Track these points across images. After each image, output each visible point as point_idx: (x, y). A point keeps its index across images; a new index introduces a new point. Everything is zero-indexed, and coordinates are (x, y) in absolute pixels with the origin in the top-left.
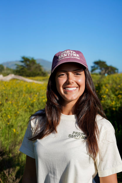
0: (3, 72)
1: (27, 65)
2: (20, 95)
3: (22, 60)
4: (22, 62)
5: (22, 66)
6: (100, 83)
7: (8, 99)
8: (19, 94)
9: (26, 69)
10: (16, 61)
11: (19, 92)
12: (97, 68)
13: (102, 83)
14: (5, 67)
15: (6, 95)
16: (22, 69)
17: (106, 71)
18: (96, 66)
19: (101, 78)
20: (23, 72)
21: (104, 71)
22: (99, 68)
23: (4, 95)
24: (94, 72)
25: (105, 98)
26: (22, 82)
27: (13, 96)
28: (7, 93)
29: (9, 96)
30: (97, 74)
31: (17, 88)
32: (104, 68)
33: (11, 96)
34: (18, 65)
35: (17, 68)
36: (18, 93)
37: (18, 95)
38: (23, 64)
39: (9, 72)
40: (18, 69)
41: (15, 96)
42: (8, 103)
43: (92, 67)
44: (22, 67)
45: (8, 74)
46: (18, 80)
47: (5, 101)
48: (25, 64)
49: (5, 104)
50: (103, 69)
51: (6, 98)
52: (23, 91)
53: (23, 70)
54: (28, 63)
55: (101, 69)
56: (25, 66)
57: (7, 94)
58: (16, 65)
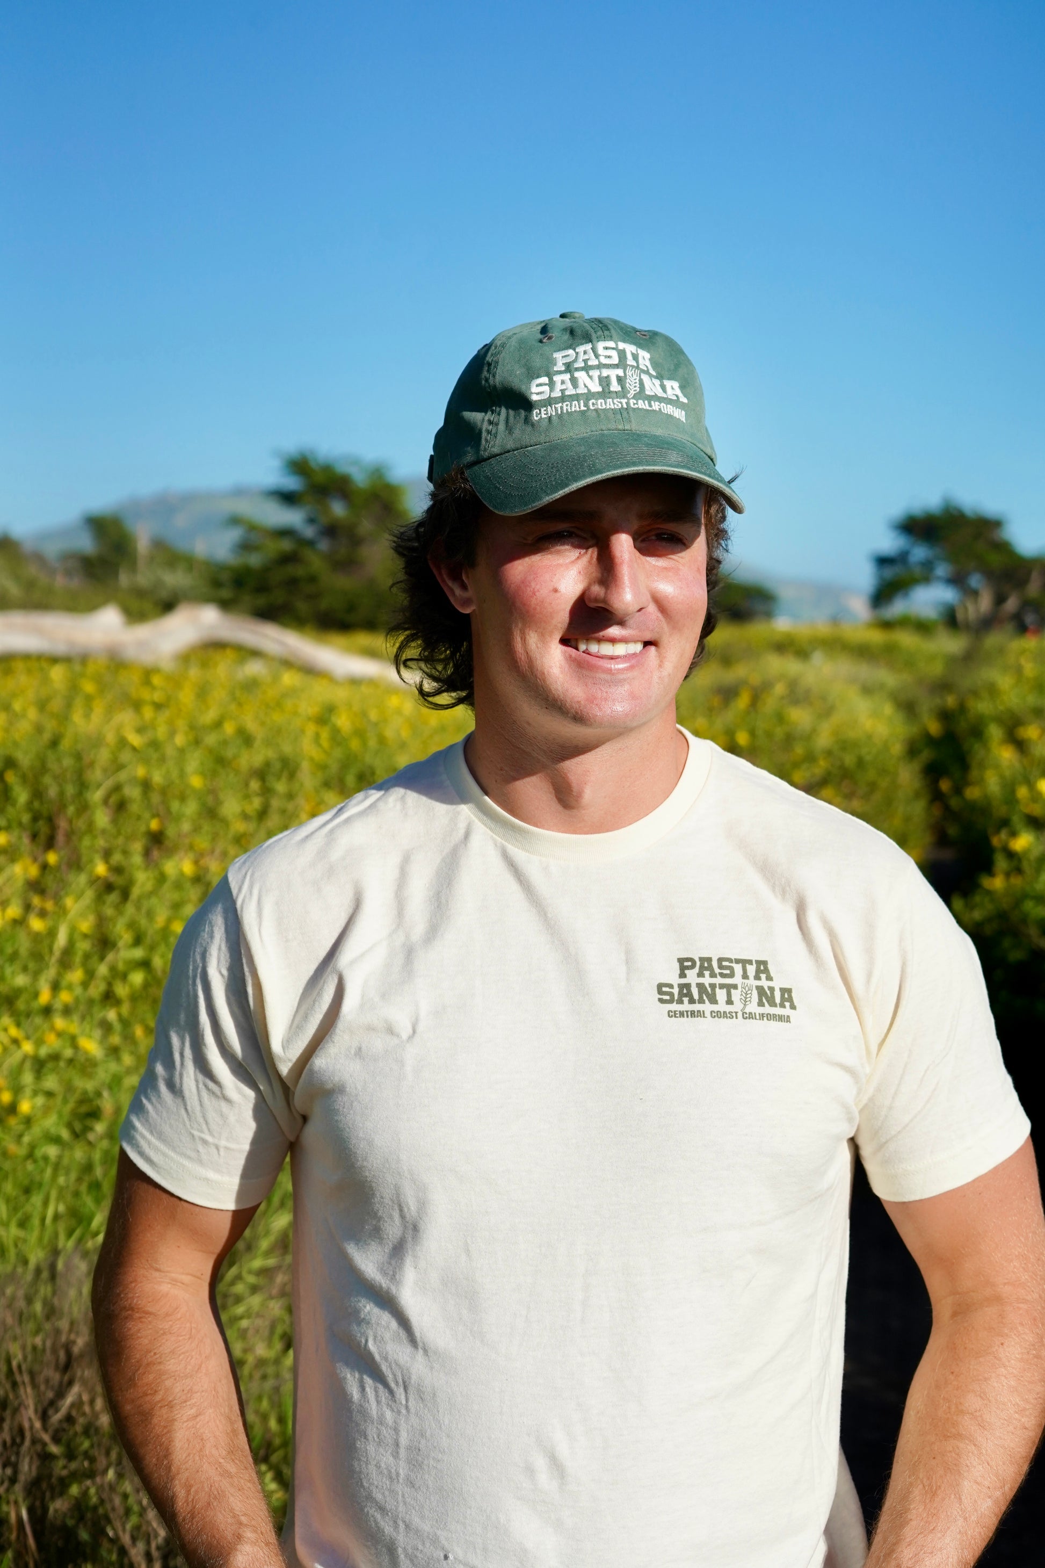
0: (124, 579)
1: (331, 530)
2: (275, 803)
3: (292, 483)
4: (288, 498)
5: (285, 533)
6: (962, 708)
7: (171, 832)
8: (267, 791)
9: (315, 563)
10: (239, 492)
11: (262, 774)
12: (926, 578)
13: (982, 707)
14: (143, 544)
15: (155, 798)
16: (287, 559)
17: (1000, 600)
18: (920, 553)
19: (969, 658)
20: (292, 583)
21: (985, 603)
22: (942, 570)
23: (133, 793)
24: (898, 608)
25: (1026, 852)
26: (289, 679)
27: (211, 812)
28: (157, 778)
29: (175, 805)
30: (922, 627)
31: (246, 739)
32: (989, 574)
33: (191, 808)
34: (252, 528)
35: (245, 547)
36: (255, 785)
37: (257, 803)
38: (292, 518)
39: (175, 579)
40: (255, 560)
41: (231, 807)
42: (170, 867)
43: (883, 561)
44: (286, 545)
45: (168, 606)
46: (255, 653)
47: (137, 847)
48: (311, 521)
49: (143, 879)
50: (975, 581)
51: (154, 825)
52: (305, 766)
53: (299, 571)
54: (338, 509)
55: (957, 580)
56: (309, 532)
57: (164, 791)
58: (235, 521)
